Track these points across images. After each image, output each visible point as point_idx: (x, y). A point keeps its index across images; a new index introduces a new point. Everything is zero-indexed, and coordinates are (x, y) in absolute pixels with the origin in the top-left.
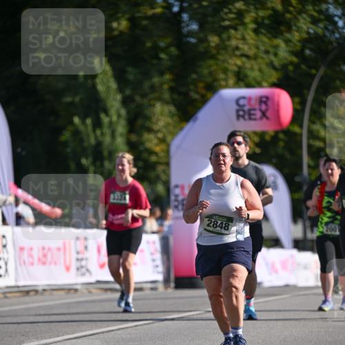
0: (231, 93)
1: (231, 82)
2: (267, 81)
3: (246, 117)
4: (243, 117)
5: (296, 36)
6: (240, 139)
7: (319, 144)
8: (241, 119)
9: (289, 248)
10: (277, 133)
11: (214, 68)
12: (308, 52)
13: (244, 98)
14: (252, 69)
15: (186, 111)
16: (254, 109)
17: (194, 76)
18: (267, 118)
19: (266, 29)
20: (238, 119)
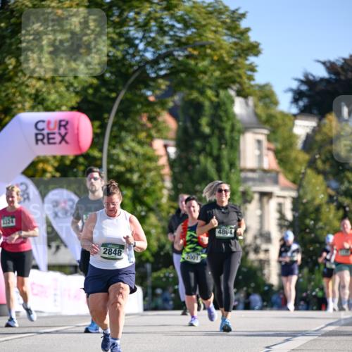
1: (28, 105)
2: (66, 106)
3: (45, 141)
4: (42, 140)
8: (40, 143)
10: (77, 157)
12: (108, 75)
13: (43, 121)
18: (67, 142)
20: (37, 143)
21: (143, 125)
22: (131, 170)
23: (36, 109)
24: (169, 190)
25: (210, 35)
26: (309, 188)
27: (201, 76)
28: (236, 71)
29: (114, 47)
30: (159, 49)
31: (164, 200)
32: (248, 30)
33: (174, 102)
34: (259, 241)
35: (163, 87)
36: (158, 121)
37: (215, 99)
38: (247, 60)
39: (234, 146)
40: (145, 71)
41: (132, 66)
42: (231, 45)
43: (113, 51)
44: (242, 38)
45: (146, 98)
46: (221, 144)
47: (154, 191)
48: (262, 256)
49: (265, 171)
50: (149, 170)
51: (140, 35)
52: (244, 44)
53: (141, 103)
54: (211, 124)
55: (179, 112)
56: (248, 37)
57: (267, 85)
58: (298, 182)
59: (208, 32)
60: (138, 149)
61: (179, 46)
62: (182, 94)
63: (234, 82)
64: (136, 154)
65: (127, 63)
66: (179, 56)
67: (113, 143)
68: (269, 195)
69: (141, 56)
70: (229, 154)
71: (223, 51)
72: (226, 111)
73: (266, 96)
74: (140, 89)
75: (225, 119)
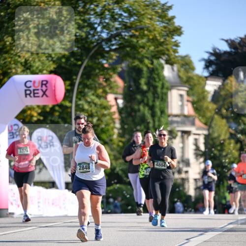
3: (32, 95)
4: (29, 94)
8: (28, 96)
9: (62, 189)
11: (8, 60)
12: (76, 49)
13: (30, 81)
18: (47, 96)
20: (26, 97)
21: (100, 84)
22: (92, 116)
23: (25, 73)
24: (118, 129)
25: (147, 21)
26: (216, 128)
27: (140, 50)
28: (165, 46)
29: (80, 30)
30: (111, 31)
31: (115, 137)
32: (173, 17)
34: (181, 166)
35: (114, 57)
36: (111, 81)
37: (150, 66)
38: (173, 38)
39: (164, 99)
40: (101, 46)
41: (93, 43)
42: (162, 28)
43: (79, 32)
44: (169, 23)
45: (102, 65)
46: (154, 97)
47: (108, 130)
48: (183, 175)
49: (185, 116)
50: (104, 115)
51: (98, 21)
52: (171, 28)
53: (99, 69)
54: (148, 84)
55: (126, 75)
56: (174, 23)
57: (186, 56)
58: (209, 124)
59: (146, 19)
60: (97, 100)
61: (125, 29)
62: (128, 63)
63: (164, 54)
64: (96, 104)
65: (89, 40)
66: (125, 35)
67: (79, 97)
68: (188, 133)
69: (99, 36)
70: (160, 105)
71: (156, 33)
72: (158, 75)
73: (186, 64)
74: (98, 59)
75: (157, 80)
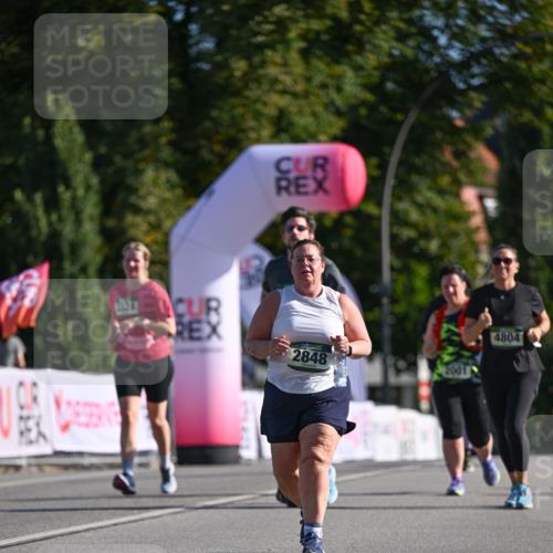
0: (267, 152)
1: (266, 133)
2: (325, 133)
3: (292, 189)
4: (287, 189)
5: (371, 60)
6: (302, 222)
7: (407, 233)
8: (284, 194)
9: (360, 400)
10: (342, 214)
11: (239, 111)
12: (390, 86)
13: (288, 159)
14: (301, 112)
15: (196, 180)
16: (305, 178)
17: (208, 124)
18: (326, 192)
19: (322, 49)
20: (279, 193)
21: (447, 165)
22: (426, 235)
24: (486, 266)
27: (536, 87)
30: (470, 45)
33: (494, 128)
35: (478, 104)
36: (469, 158)
41: (427, 71)
43: (399, 48)
45: (450, 121)
50: (455, 235)
51: (440, 22)
53: (442, 129)
55: (503, 144)
59: (547, 16)
60: (438, 202)
61: (501, 40)
62: (507, 116)
64: (435, 210)
65: (420, 66)
66: (502, 54)
67: (399, 192)
69: (442, 56)
74: (441, 108)
